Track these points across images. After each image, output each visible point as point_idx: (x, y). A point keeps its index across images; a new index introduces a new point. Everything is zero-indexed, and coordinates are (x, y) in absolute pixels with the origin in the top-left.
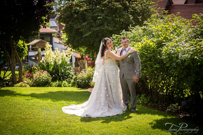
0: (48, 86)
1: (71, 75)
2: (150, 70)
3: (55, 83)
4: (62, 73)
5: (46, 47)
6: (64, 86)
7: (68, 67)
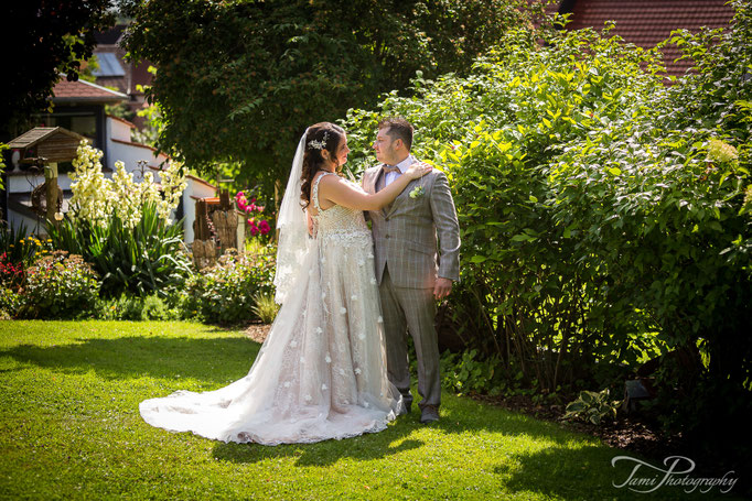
0: (85, 317)
1: (178, 271)
2: (497, 252)
3: (115, 305)
4: (143, 265)
5: (77, 158)
6: (152, 318)
7: (166, 241)
